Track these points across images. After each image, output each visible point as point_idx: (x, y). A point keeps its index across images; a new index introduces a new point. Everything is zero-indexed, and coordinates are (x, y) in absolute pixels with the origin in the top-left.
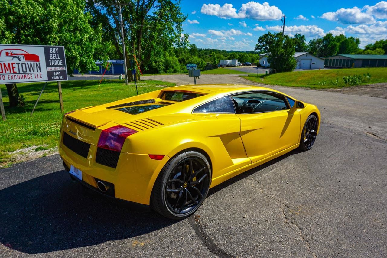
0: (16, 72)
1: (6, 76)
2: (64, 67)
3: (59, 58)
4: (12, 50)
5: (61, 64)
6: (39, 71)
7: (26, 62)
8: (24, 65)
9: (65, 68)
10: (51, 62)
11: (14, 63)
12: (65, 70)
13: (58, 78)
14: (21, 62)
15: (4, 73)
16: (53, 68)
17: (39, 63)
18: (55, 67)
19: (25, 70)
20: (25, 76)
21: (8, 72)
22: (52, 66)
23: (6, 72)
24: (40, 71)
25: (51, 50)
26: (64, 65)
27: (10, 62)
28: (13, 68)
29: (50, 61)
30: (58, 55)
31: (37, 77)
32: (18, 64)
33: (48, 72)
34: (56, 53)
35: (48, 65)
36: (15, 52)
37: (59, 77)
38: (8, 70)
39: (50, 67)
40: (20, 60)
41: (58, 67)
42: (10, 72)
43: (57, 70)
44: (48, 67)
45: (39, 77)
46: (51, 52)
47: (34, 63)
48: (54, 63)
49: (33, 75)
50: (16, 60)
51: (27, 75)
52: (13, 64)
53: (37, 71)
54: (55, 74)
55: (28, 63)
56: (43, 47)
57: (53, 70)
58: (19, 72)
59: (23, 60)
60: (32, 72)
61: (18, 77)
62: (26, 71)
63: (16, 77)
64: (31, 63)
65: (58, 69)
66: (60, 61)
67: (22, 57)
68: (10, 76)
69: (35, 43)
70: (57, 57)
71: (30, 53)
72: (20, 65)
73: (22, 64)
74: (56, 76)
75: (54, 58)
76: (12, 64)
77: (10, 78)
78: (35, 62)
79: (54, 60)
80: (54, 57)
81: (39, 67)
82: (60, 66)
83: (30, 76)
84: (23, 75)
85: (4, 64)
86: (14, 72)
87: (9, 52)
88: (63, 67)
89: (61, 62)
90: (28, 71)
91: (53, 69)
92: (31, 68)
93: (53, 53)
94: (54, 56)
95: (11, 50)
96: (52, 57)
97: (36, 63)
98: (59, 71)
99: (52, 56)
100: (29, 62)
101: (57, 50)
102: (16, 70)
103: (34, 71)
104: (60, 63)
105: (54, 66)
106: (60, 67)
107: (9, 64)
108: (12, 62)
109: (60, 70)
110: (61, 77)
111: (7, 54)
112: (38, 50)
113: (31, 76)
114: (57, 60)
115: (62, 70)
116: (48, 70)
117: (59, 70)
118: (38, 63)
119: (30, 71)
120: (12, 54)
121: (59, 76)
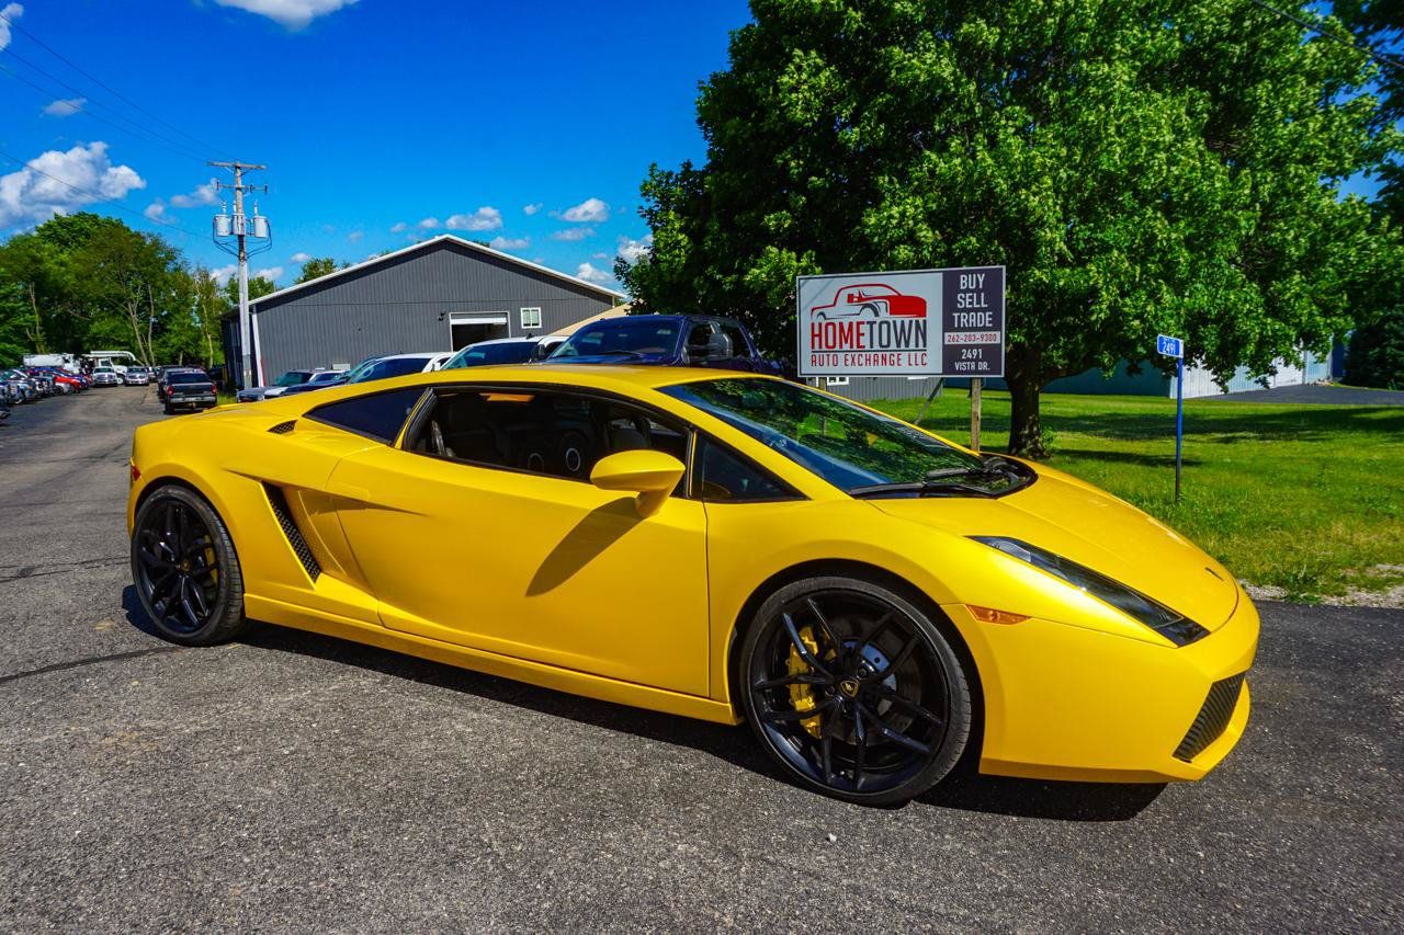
0: (864, 347)
1: (841, 356)
2: (998, 333)
3: (983, 305)
4: (864, 289)
5: (990, 322)
6: (921, 347)
7: (891, 319)
8: (885, 326)
9: (998, 337)
10: (959, 317)
11: (863, 323)
12: (998, 341)
13: (973, 367)
14: (878, 320)
15: (837, 348)
16: (962, 335)
17: (925, 322)
18: (968, 334)
19: (885, 342)
20: (884, 358)
21: (846, 347)
22: (960, 329)
23: (841, 347)
24: (925, 346)
25: (962, 281)
26: (997, 327)
27: (855, 320)
28: (859, 335)
29: (956, 315)
30: (983, 294)
31: (913, 362)
32: (871, 324)
33: (945, 347)
34: (977, 290)
35: (948, 325)
36: (868, 292)
37: (977, 366)
38: (846, 342)
39: (952, 334)
40: (877, 314)
41: (978, 334)
42: (851, 347)
43: (971, 343)
44: (947, 334)
45: (919, 361)
46: (962, 288)
47: (911, 322)
48: (968, 321)
49: (904, 356)
50: (868, 315)
51: (888, 353)
52: (861, 326)
53: (917, 345)
54: (967, 355)
55: (894, 322)
56: (941, 274)
57: (962, 342)
58: (872, 347)
59: (884, 315)
60: (903, 347)
61: (868, 360)
62: (888, 345)
63: (863, 360)
64: (903, 321)
65: (979, 338)
66: (987, 314)
67: (882, 306)
68: (849, 357)
69: (921, 264)
70: (979, 302)
71: (904, 293)
72: (876, 327)
73: (881, 323)
74: (968, 360)
75: (970, 303)
76: (859, 324)
77: (849, 362)
78: (914, 320)
79: (968, 311)
80: (968, 300)
81: (922, 332)
82: (984, 329)
83: (895, 359)
84: (880, 354)
85: (841, 324)
86: (858, 346)
87: (855, 291)
88: (993, 333)
89: (990, 316)
90: (893, 346)
91: (961, 338)
92: (902, 337)
93: (965, 291)
94: (971, 297)
95: (860, 288)
96: (964, 301)
97: (917, 322)
98: (977, 346)
99: (964, 299)
100: (898, 319)
101: (981, 281)
102: (865, 341)
103: (907, 344)
104: (986, 318)
105: (964, 329)
106: (984, 333)
107: (851, 324)
108: (859, 319)
109: (984, 342)
110: (984, 366)
111: (850, 298)
112: (927, 285)
113: (899, 359)
114: (976, 310)
115: (988, 342)
116: (946, 343)
117: (979, 342)
118: (921, 320)
119: (898, 345)
120: (860, 299)
121: (977, 360)
